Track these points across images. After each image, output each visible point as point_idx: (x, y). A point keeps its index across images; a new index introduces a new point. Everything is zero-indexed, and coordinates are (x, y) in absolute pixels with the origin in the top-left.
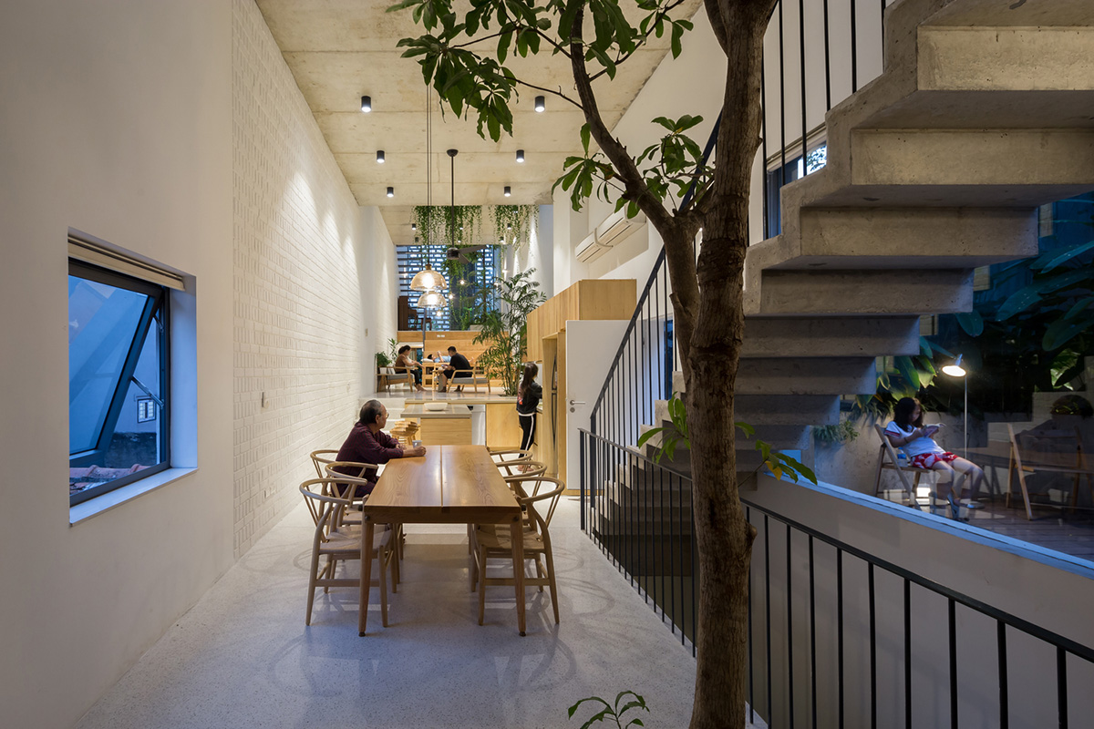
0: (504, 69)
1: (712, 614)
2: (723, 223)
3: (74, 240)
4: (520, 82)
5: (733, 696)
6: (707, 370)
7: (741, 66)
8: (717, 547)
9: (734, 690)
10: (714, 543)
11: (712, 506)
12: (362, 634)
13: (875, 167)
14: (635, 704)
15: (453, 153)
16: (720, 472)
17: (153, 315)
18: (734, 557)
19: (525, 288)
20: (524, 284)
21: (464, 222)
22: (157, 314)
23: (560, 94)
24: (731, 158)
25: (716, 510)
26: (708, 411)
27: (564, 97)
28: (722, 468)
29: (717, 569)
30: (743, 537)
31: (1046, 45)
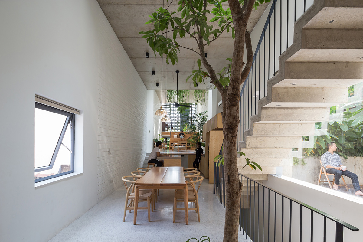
0: (175, 42)
1: (228, 210)
2: (232, 89)
3: (37, 96)
4: (180, 46)
5: (233, 235)
6: (227, 135)
7: (238, 40)
8: (230, 189)
9: (233, 233)
10: (229, 188)
11: (229, 177)
12: (135, 224)
13: (292, 74)
14: (206, 240)
15: (178, 72)
16: (231, 167)
17: (69, 122)
18: (235, 192)
19: (204, 117)
20: (203, 116)
21: (184, 95)
22: (70, 122)
23: (192, 50)
24: (235, 69)
25: (230, 178)
26: (228, 148)
27: (194, 51)
28: (232, 165)
29: (230, 196)
30: (238, 186)
31: (343, 35)
